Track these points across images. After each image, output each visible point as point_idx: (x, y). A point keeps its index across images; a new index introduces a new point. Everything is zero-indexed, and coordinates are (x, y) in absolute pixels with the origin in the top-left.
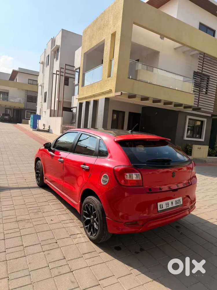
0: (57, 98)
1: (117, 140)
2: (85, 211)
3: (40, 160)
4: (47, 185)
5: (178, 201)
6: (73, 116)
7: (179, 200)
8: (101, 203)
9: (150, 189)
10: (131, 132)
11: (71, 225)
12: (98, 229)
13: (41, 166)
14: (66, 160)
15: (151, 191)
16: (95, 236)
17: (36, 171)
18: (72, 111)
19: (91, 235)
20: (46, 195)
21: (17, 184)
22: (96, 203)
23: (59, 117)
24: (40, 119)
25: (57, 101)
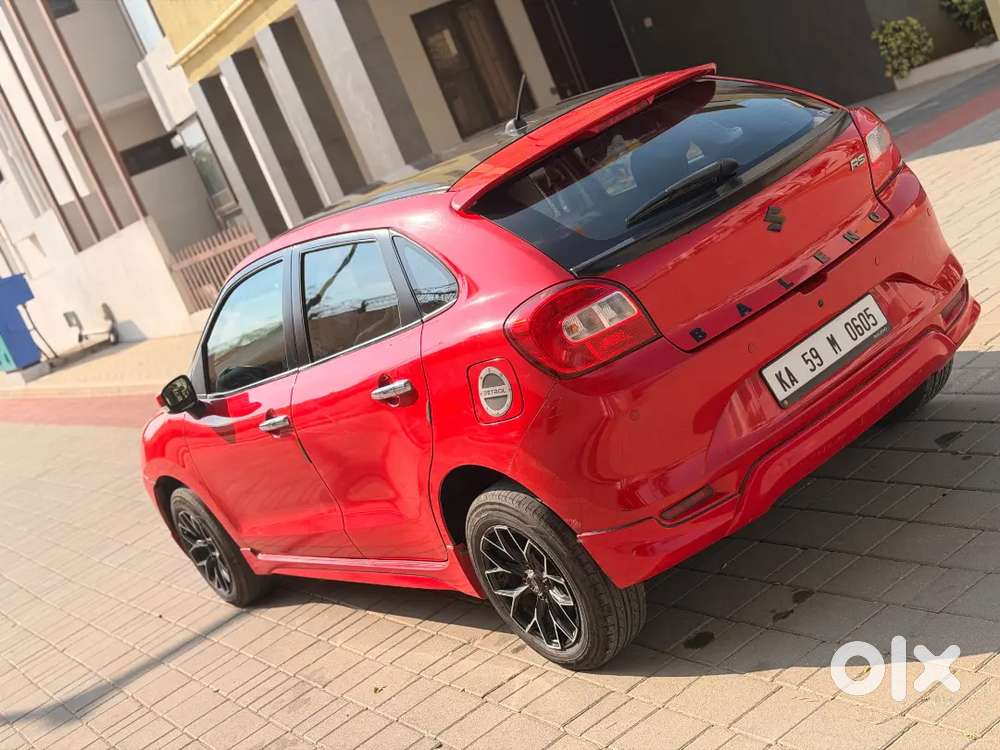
0: (57, 119)
1: (463, 204)
2: (493, 566)
3: (179, 484)
4: (275, 574)
5: (857, 322)
6: (208, 179)
7: (865, 315)
8: (533, 496)
9: (696, 333)
10: (519, 124)
11: (468, 664)
12: (575, 602)
13: (199, 508)
14: (300, 413)
15: (704, 336)
16: (577, 641)
17: (185, 547)
18: (181, 152)
19: (563, 649)
20: (298, 622)
21: (135, 654)
22: (515, 505)
23: (130, 223)
24: (30, 296)
25: (65, 136)
